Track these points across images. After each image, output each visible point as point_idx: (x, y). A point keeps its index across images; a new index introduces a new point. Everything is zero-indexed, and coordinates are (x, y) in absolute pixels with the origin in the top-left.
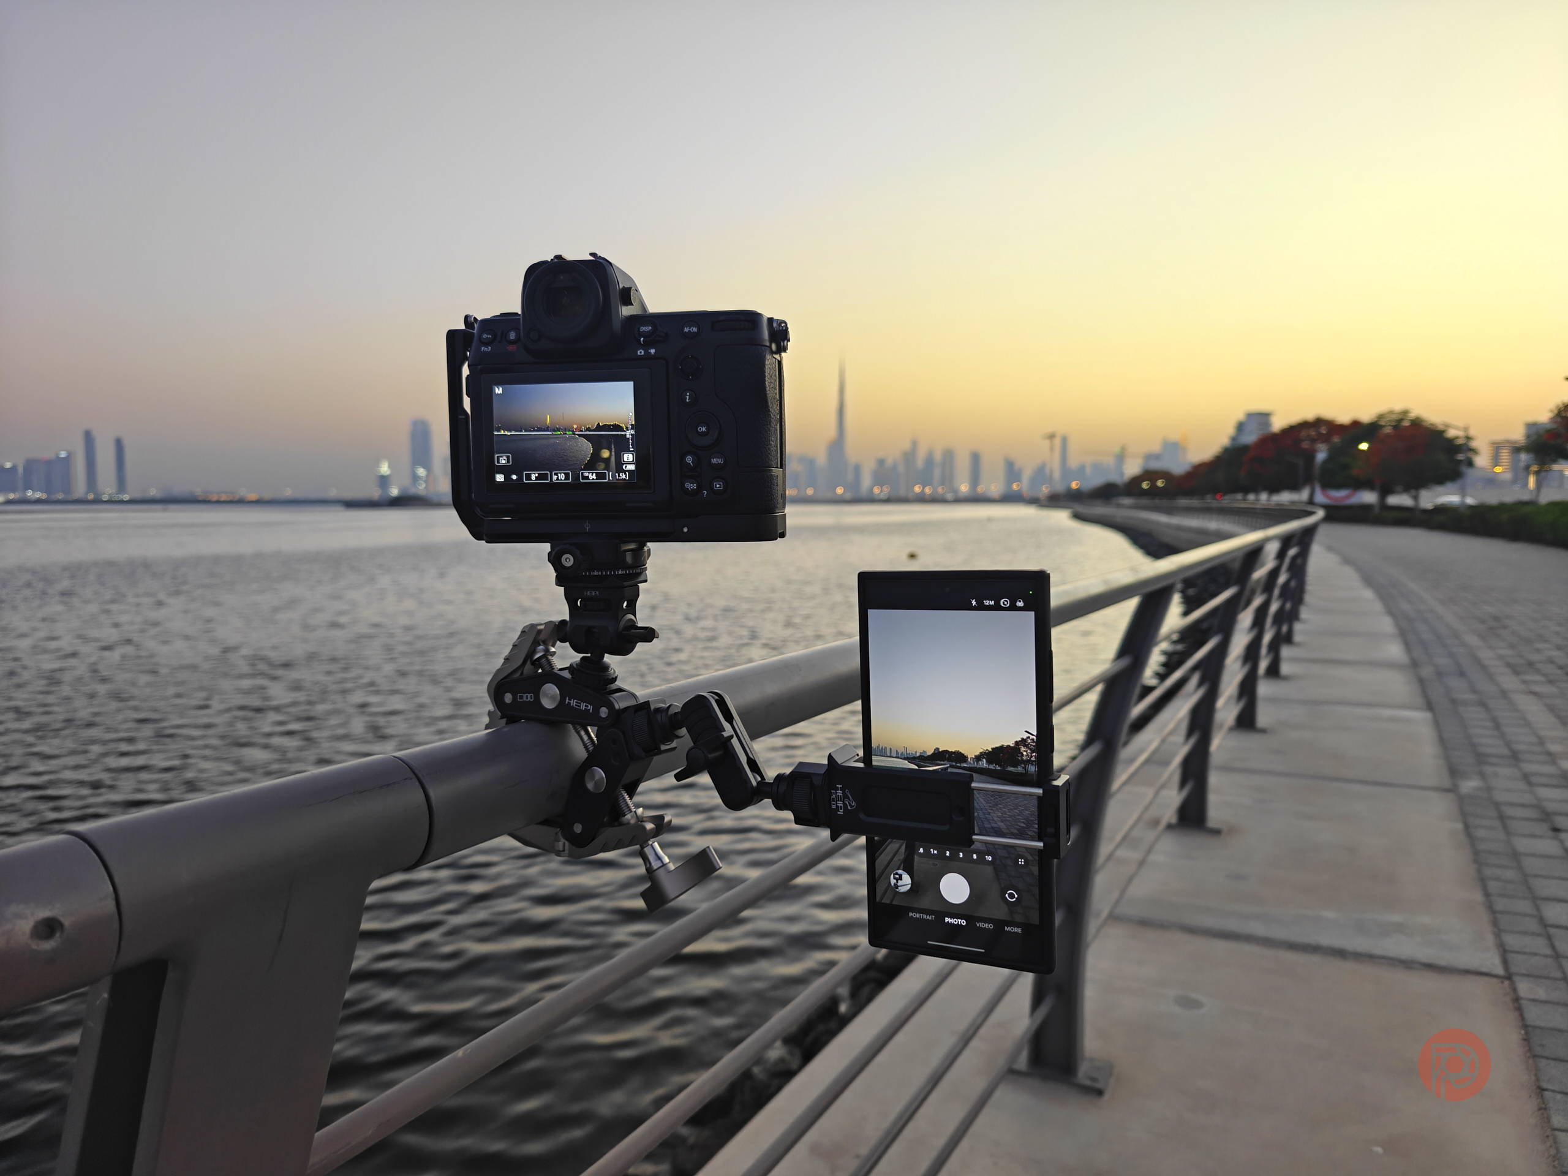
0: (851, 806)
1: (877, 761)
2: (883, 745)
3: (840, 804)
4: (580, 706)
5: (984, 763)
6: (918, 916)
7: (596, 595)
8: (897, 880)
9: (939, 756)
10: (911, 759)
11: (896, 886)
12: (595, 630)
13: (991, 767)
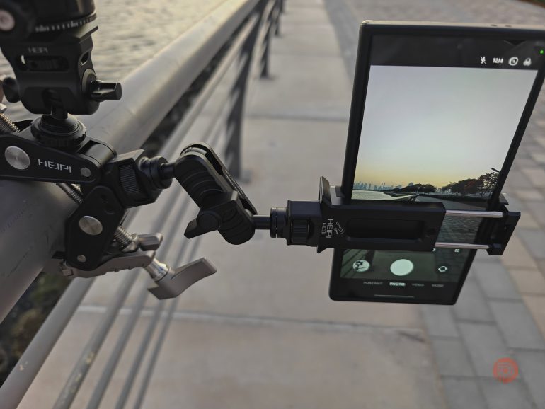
0: (339, 232)
1: (356, 195)
2: (363, 182)
3: (330, 231)
4: (56, 167)
5: (449, 192)
6: (370, 283)
7: (44, 52)
8: (358, 265)
9: (412, 188)
10: (387, 191)
11: (357, 269)
12: (51, 91)
13: (454, 194)
